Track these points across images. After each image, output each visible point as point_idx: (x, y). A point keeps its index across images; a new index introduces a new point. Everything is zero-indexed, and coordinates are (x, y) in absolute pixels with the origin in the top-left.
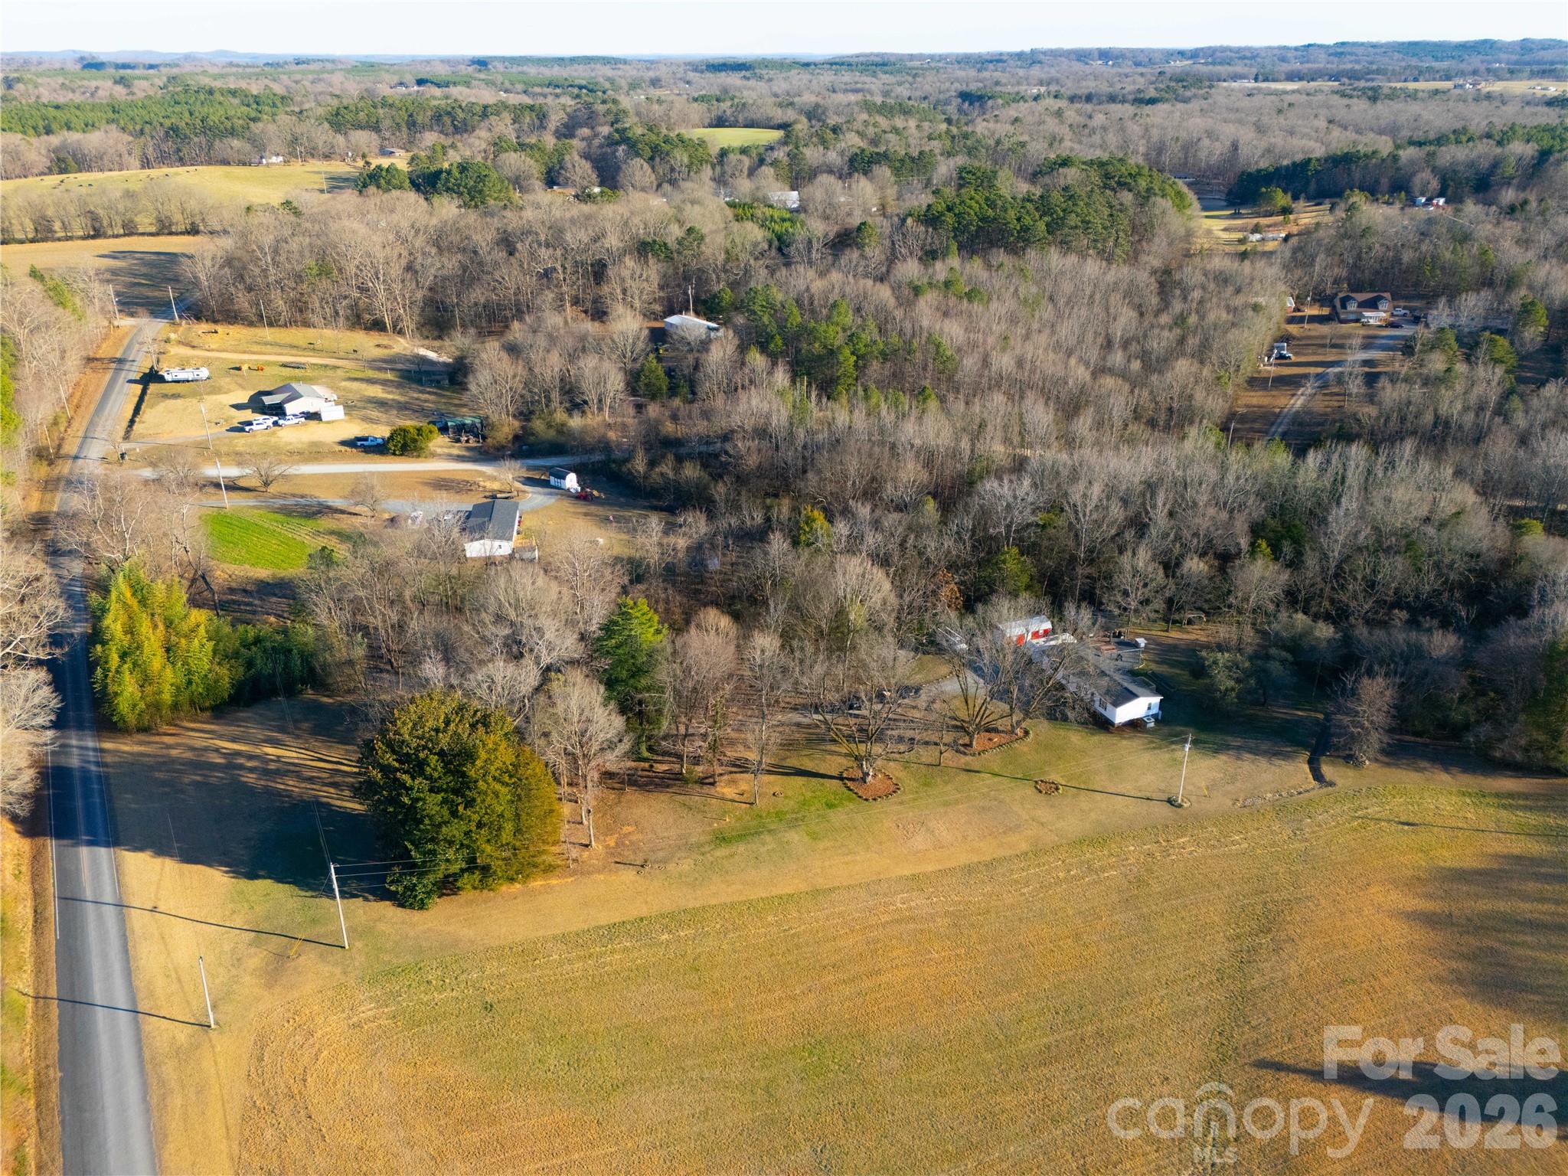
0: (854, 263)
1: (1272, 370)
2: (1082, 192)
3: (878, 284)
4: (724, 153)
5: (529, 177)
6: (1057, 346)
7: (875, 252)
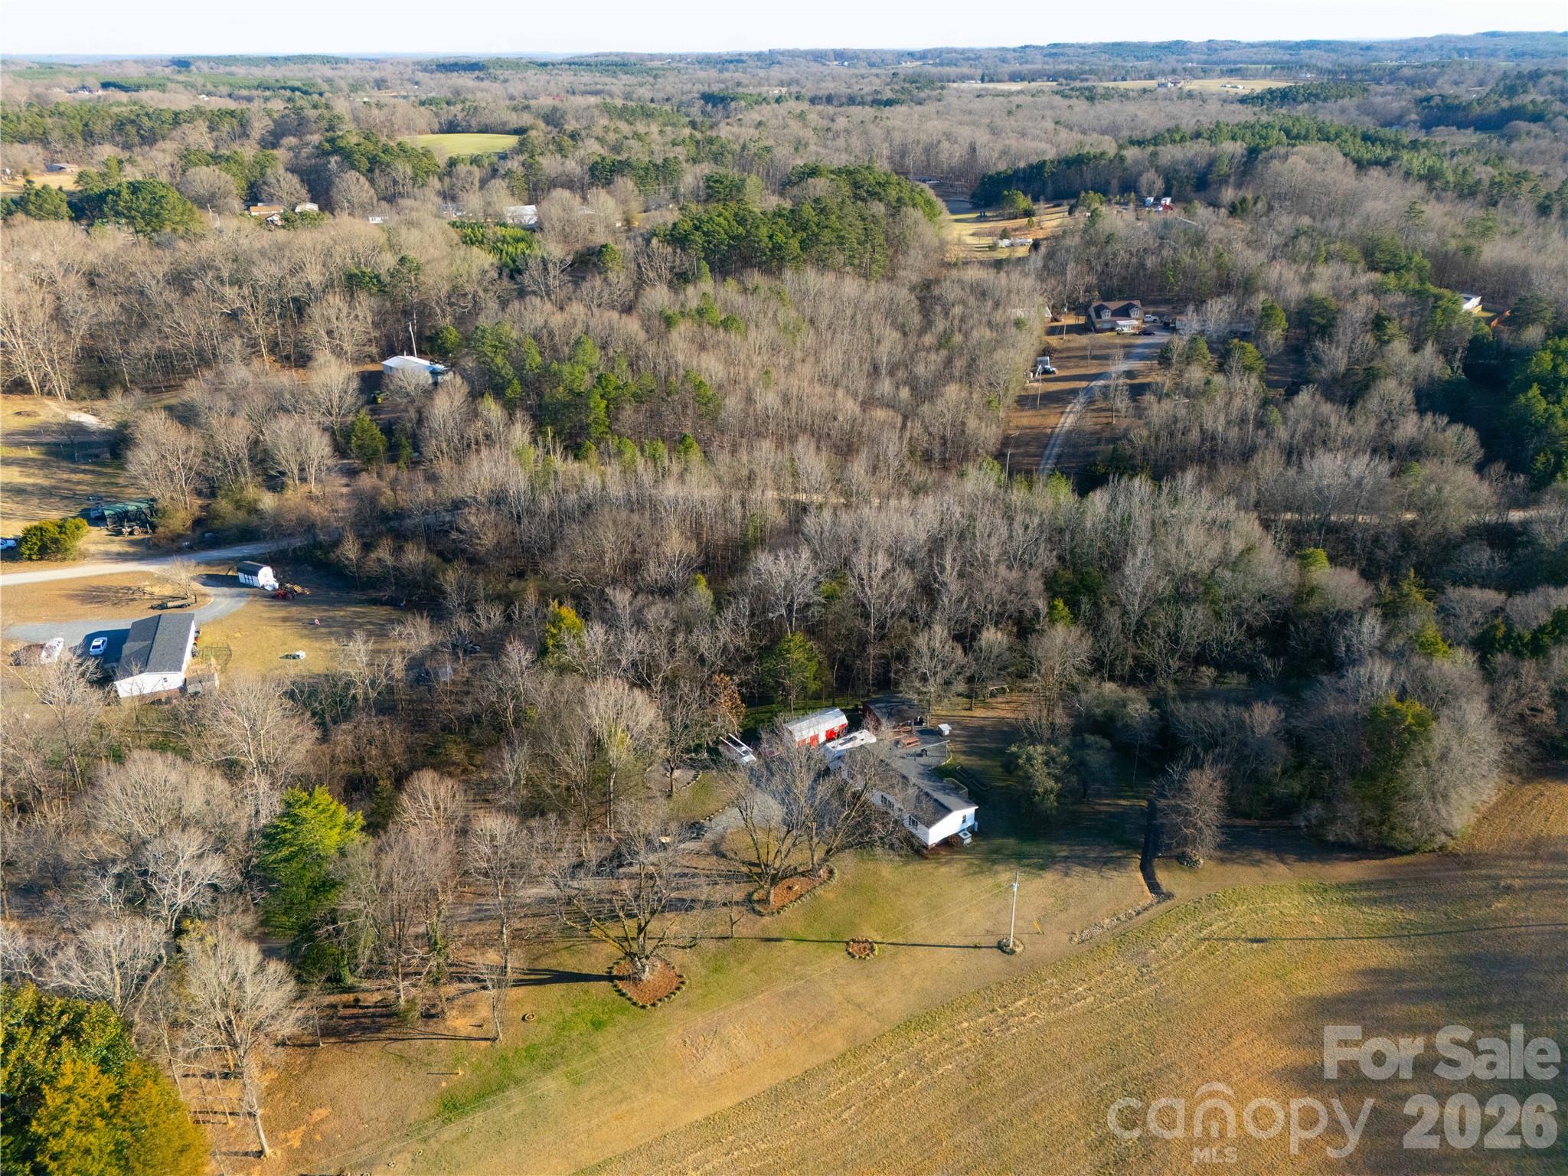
0: (598, 289)
1: (1039, 387)
2: (832, 203)
3: (624, 316)
4: (452, 163)
5: (225, 195)
6: (822, 379)
7: (619, 277)
